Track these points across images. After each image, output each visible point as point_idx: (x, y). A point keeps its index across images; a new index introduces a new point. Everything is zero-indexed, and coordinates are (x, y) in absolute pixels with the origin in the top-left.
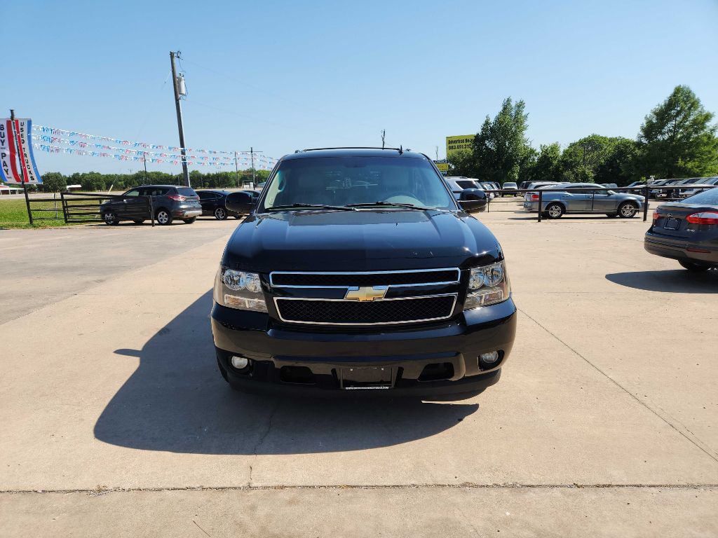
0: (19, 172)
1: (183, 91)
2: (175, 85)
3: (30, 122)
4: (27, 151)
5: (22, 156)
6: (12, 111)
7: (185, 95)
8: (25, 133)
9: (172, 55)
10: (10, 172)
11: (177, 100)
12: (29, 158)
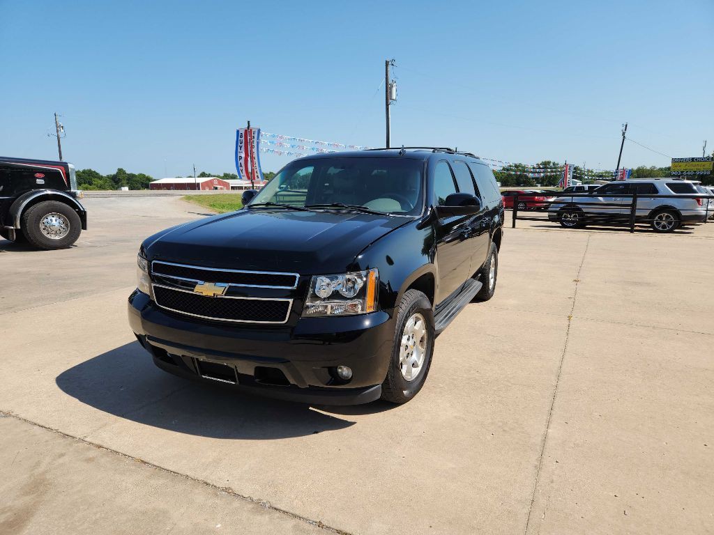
0: (250, 170)
1: (394, 97)
2: (387, 91)
3: (259, 130)
4: (255, 155)
5: (252, 158)
6: (249, 122)
7: (396, 100)
8: (255, 140)
9: (387, 64)
10: (244, 171)
11: (387, 105)
12: (256, 160)
